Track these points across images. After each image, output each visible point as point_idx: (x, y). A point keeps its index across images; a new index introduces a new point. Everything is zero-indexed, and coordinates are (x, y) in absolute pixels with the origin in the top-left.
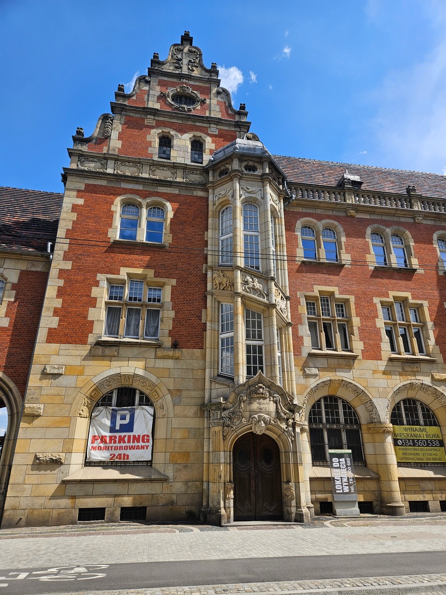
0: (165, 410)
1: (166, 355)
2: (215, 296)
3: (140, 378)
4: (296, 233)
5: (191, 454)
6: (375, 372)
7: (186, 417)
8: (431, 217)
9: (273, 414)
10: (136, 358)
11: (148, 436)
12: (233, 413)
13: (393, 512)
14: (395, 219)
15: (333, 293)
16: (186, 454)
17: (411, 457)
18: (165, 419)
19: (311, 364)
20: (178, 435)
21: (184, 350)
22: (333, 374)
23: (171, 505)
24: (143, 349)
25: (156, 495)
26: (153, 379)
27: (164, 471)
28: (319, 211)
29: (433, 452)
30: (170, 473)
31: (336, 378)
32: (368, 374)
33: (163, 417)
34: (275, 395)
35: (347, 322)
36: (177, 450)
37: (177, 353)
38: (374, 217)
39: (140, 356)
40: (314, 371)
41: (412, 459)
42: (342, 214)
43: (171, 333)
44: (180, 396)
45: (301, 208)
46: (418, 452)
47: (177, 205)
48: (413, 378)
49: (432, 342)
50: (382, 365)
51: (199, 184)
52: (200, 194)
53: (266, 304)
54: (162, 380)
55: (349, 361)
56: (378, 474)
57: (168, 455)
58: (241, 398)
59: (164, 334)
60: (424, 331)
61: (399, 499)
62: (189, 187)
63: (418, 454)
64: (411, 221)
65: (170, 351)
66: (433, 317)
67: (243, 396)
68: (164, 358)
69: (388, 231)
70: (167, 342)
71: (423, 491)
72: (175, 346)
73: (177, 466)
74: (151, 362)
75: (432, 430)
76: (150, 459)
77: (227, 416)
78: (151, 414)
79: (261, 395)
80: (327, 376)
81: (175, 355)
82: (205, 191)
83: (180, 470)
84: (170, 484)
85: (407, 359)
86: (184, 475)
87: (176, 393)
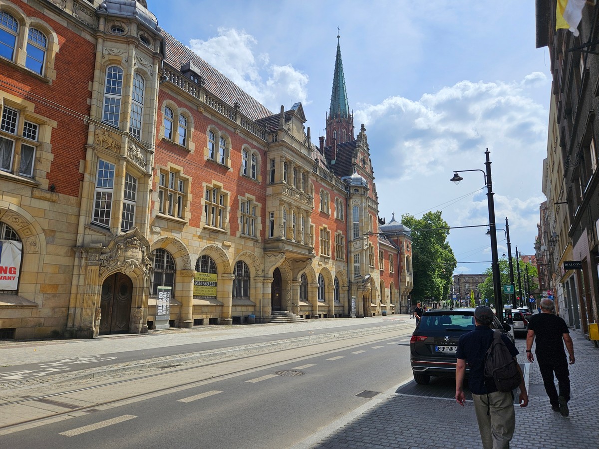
0: (37, 248)
1: (43, 197)
2: (96, 151)
3: (14, 214)
4: (162, 112)
5: (60, 286)
6: (194, 235)
7: (58, 255)
8: (244, 132)
9: (140, 260)
10: (11, 193)
11: (15, 269)
12: (111, 257)
13: (187, 325)
14: (225, 125)
15: (179, 172)
16: (56, 286)
17: (199, 292)
18: (37, 256)
19: (157, 225)
20: (49, 270)
21: (60, 194)
22: (170, 233)
23: (39, 327)
24: (19, 186)
25: (26, 319)
26: (28, 217)
27: (34, 299)
28: (180, 98)
29: (211, 290)
30: (39, 301)
31: (171, 237)
32: (190, 237)
33: (35, 253)
34: (144, 247)
35: (183, 196)
36: (47, 282)
37: (54, 196)
38: (214, 119)
39: (15, 192)
40: (158, 229)
41: (199, 294)
42: (195, 108)
43: (48, 176)
44: (53, 237)
45: (168, 90)
46: (203, 289)
47: (63, 40)
48: (214, 242)
49: (227, 220)
50: (199, 231)
51: (88, 26)
52: (88, 38)
53: (144, 172)
54: (38, 219)
55: (180, 225)
56: (181, 303)
57: (39, 286)
58: (119, 246)
59: (41, 175)
60: (224, 212)
61: (191, 318)
62: (78, 25)
63: (203, 291)
64: (233, 131)
65: (47, 193)
66: (231, 204)
67: (121, 244)
68: (40, 198)
69: (220, 133)
70: (45, 183)
71: (202, 313)
72: (52, 189)
73: (47, 295)
74: (27, 201)
75: (213, 276)
76: (16, 288)
77: (106, 258)
78: (19, 249)
79: (134, 246)
80: (165, 235)
81: (52, 198)
82: (93, 37)
83: (49, 299)
84: (39, 310)
85: (213, 230)
86: (52, 303)
87: (50, 234)
